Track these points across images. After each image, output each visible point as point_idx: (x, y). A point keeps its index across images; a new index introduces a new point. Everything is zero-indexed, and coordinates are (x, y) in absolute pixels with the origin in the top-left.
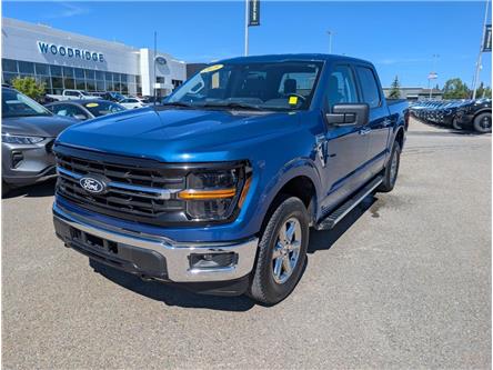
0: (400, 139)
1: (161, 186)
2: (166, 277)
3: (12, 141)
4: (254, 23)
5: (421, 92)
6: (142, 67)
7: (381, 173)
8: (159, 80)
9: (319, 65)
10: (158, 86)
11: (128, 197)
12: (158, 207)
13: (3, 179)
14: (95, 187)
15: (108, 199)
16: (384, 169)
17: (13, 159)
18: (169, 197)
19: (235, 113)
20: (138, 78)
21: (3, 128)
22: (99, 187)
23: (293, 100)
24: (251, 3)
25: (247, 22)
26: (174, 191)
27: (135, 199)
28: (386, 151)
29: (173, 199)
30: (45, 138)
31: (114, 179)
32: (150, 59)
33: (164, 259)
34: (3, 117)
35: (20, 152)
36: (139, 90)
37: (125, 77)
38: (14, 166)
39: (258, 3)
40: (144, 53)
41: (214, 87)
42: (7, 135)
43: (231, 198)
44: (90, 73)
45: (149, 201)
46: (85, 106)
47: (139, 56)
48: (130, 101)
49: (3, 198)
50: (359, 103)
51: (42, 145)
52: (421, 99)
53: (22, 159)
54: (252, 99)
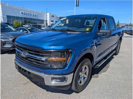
0: (121, 39)
1: (43, 56)
2: (44, 84)
3: (3, 39)
4: (77, 5)
5: (125, 25)
6: (48, 18)
7: (115, 50)
8: (52, 21)
9: (96, 18)
10: (52, 23)
11: (33, 59)
12: (42, 63)
13: (1, 49)
14: (24, 55)
15: (28, 59)
16: (116, 48)
17: (3, 43)
18: (45, 60)
19: (69, 32)
20: (46, 21)
21: (1, 35)
22: (25, 55)
23: (88, 29)
24: (77, 1)
25: (75, 5)
26: (46, 58)
27: (35, 59)
28: (116, 43)
29: (46, 60)
30: (12, 38)
31: (30, 53)
32: (50, 16)
33: (44, 79)
34: (1, 32)
35: (5, 42)
36: (47, 24)
37: (43, 21)
38: (3, 46)
39: (78, 1)
40: (48, 14)
41: (67, 23)
42: (2, 37)
43: (65, 60)
44: (34, 19)
45: (39, 60)
46: (27, 29)
47: (47, 15)
48: (44, 27)
49: (1, 54)
50: (108, 30)
51: (11, 40)
52: (126, 27)
53: (6, 43)
54: (74, 28)
